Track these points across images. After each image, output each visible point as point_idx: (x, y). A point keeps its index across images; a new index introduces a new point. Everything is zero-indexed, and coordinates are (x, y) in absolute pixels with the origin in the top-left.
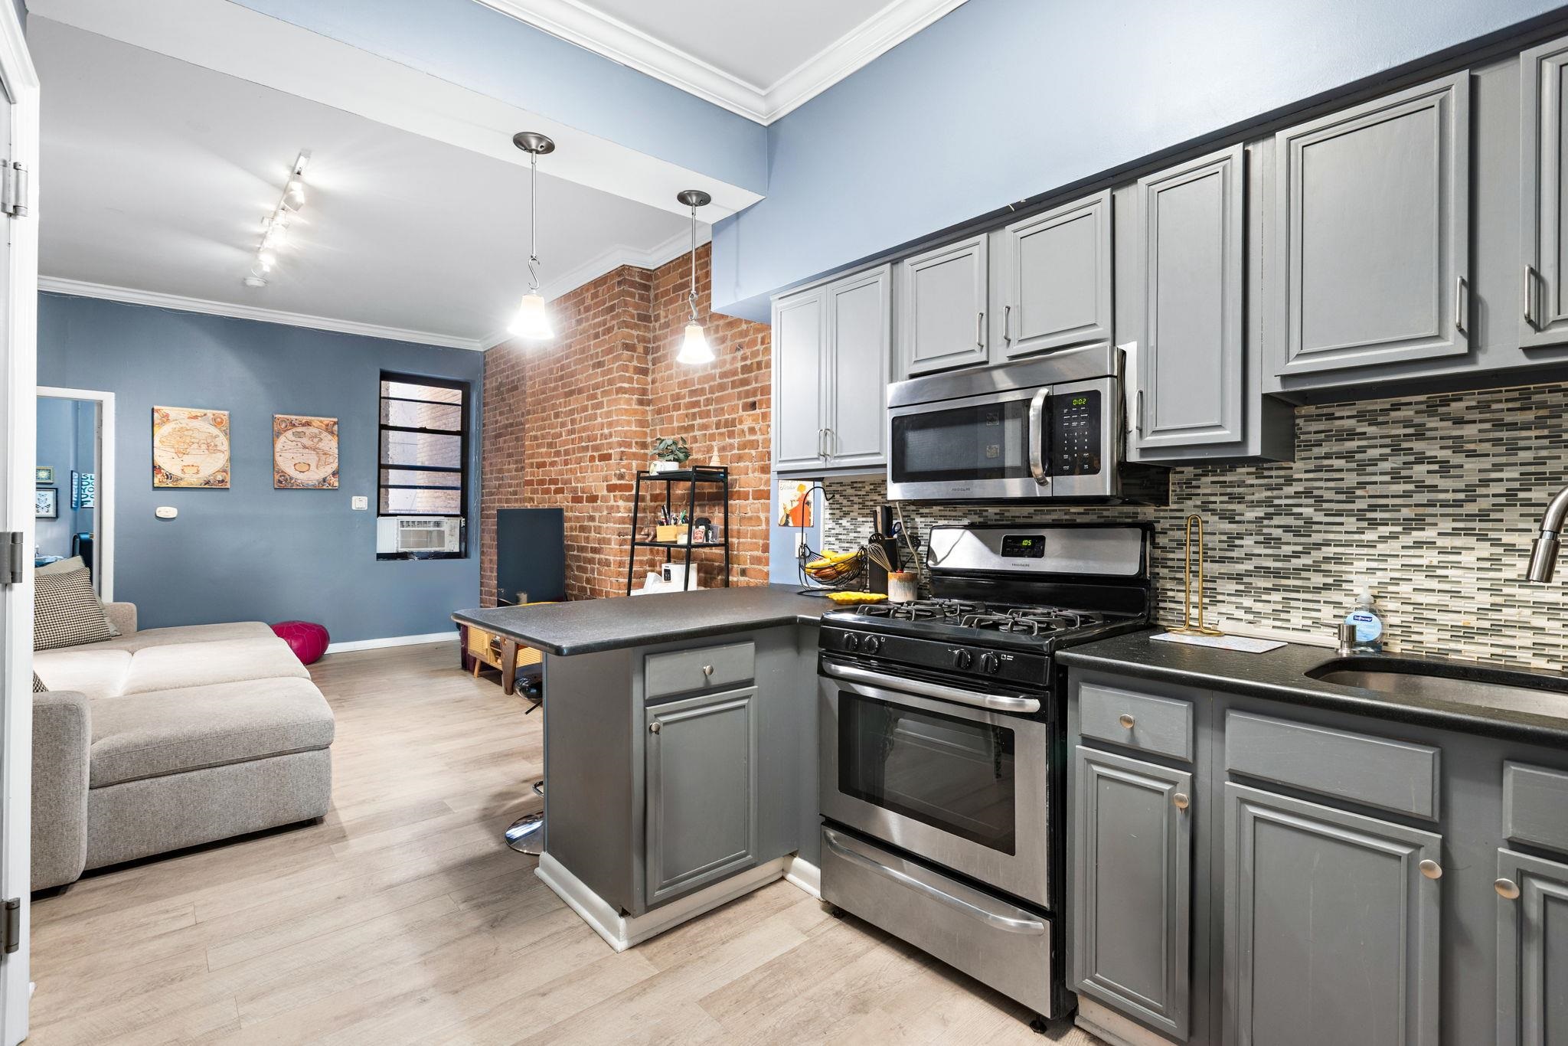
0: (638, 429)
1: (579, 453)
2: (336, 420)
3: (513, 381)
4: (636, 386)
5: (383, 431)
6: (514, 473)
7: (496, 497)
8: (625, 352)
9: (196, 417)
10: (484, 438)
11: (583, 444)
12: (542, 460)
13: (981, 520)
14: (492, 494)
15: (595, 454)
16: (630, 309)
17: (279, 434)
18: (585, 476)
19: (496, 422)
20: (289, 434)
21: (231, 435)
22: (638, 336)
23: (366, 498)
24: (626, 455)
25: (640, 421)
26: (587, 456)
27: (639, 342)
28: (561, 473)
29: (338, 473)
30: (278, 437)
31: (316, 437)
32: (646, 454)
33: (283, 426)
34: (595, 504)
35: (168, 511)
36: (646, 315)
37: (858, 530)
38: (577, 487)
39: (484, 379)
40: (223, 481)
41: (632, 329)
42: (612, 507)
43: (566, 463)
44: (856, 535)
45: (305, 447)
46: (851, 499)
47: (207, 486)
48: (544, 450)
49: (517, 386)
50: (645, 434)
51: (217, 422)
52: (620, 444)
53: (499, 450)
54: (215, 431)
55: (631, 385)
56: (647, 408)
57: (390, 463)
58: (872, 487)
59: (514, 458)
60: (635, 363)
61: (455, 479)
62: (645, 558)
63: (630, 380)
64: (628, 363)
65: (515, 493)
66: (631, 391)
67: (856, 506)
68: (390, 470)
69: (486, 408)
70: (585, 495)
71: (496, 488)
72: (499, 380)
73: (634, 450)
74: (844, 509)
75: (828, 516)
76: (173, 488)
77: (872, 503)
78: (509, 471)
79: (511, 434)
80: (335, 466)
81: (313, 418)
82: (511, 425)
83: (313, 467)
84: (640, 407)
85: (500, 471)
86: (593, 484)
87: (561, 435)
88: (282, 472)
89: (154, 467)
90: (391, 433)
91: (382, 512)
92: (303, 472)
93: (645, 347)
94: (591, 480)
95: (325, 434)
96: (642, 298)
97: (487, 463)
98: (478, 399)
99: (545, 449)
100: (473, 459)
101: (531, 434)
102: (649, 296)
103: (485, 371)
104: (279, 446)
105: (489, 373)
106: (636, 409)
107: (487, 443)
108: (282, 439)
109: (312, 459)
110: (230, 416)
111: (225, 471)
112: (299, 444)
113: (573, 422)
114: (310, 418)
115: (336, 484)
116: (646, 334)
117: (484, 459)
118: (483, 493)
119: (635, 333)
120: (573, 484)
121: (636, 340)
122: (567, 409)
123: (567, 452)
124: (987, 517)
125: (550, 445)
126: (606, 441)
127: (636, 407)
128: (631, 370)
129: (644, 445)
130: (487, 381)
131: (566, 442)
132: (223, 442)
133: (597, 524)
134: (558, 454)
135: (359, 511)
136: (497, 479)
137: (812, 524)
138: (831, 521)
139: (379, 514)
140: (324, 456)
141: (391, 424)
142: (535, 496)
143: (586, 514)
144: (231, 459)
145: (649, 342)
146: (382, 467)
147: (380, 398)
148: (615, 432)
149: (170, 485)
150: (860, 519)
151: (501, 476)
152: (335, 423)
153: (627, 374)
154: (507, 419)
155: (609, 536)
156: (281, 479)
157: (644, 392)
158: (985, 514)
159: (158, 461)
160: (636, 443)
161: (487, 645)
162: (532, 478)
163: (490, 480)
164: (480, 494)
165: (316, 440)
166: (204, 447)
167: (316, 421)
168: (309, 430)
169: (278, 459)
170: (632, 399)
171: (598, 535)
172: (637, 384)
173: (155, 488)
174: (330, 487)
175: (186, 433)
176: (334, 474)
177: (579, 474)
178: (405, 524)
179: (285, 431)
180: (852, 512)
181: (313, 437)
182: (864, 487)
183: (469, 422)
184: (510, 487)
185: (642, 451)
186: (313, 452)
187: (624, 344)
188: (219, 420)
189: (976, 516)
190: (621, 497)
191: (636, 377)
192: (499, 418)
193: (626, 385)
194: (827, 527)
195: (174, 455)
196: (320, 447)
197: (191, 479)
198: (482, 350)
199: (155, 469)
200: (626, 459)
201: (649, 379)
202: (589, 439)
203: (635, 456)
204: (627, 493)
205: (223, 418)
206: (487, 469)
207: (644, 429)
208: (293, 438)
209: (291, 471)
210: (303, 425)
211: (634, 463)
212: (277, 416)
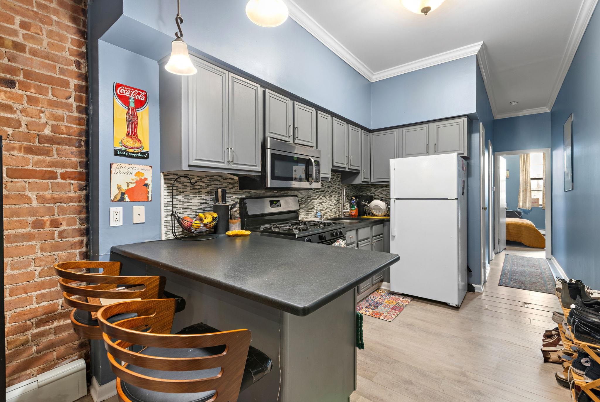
13: (249, 195)
37: (190, 201)
44: (189, 204)
46: (185, 184)
58: (199, 178)
67: (189, 189)
74: (179, 190)
75: (167, 194)
77: (199, 187)
124: (251, 194)
137: (150, 199)
138: (169, 197)
150: (191, 196)
158: (250, 193)
180: (186, 191)
182: (194, 178)
189: (248, 194)
194: (166, 200)
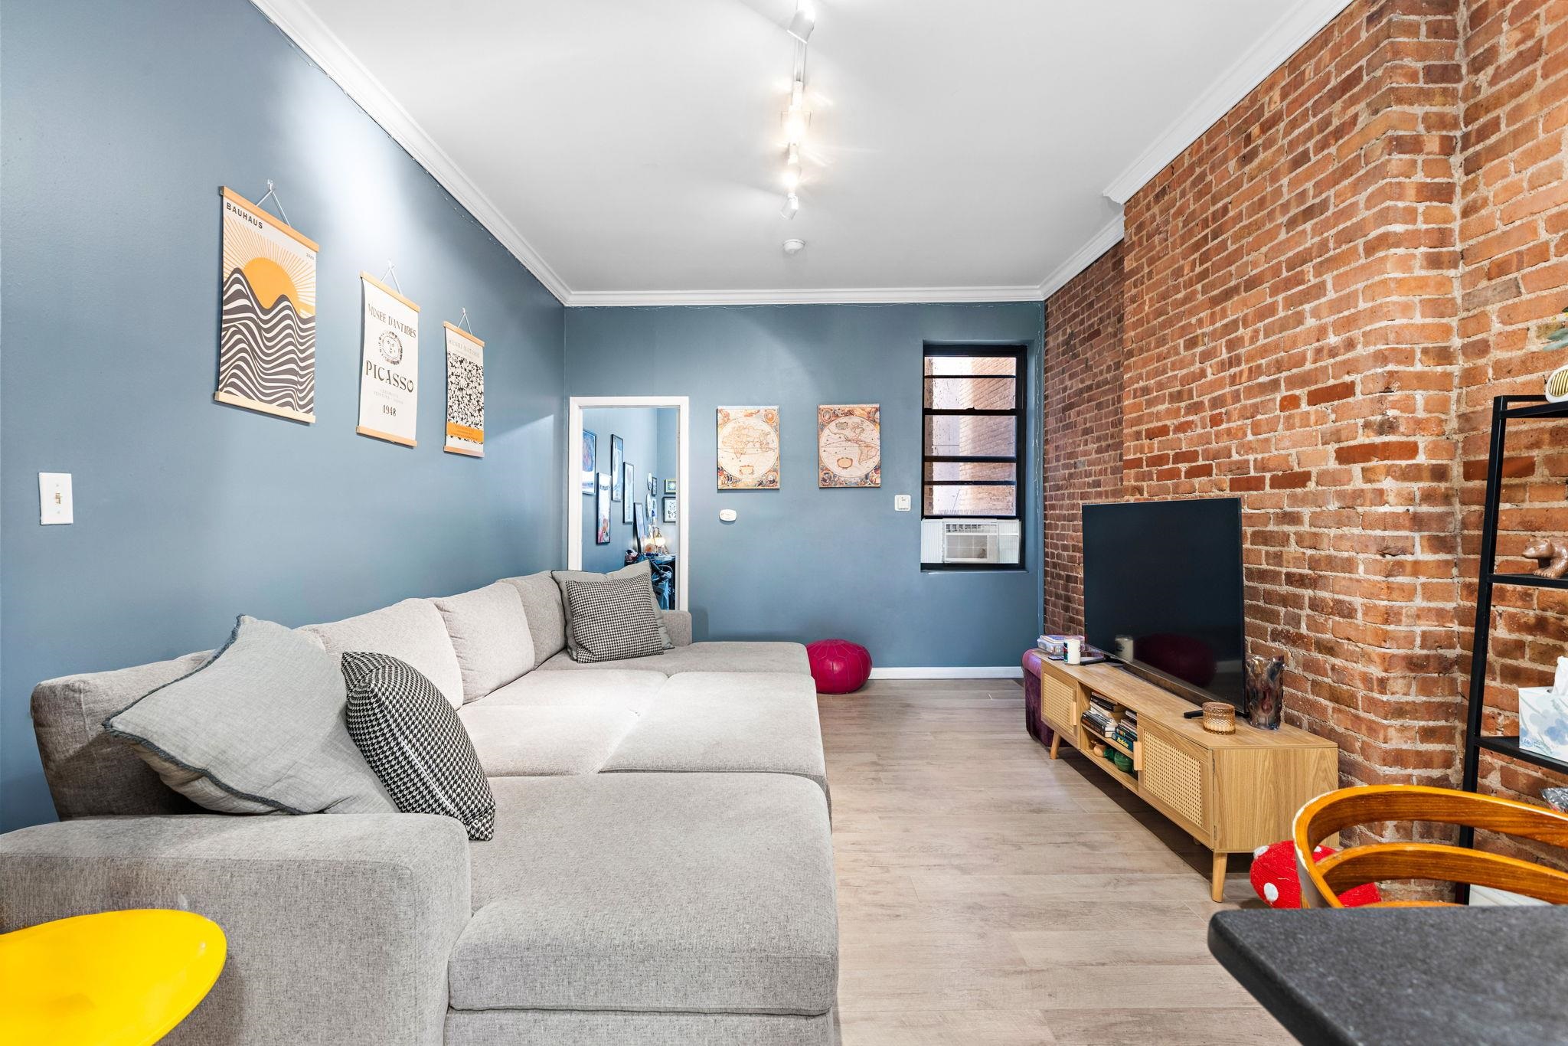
0: (1429, 320)
1: (1247, 398)
2: (877, 406)
3: (1092, 325)
4: (1424, 227)
5: (927, 417)
6: (1094, 456)
7: (1066, 492)
8: (1396, 156)
9: (751, 415)
10: (1046, 415)
11: (1263, 379)
12: (1160, 424)
14: (1058, 488)
15: (1297, 392)
16: (1408, 62)
17: (823, 427)
18: (1267, 440)
19: (1065, 389)
20: (832, 426)
21: (780, 431)
22: (1426, 117)
23: (909, 497)
24: (1400, 379)
25: (1433, 302)
26: (1274, 400)
27: (1428, 129)
28: (1205, 439)
29: (880, 467)
30: (822, 430)
31: (858, 427)
32: (1448, 375)
33: (827, 417)
34: (1299, 490)
35: (729, 515)
36: (1445, 67)
38: (1247, 461)
39: (1046, 337)
40: (774, 481)
41: (1411, 104)
42: (1359, 494)
43: (1215, 421)
45: (848, 440)
47: (760, 487)
48: (1162, 407)
49: (1099, 330)
50: (1447, 331)
51: (768, 419)
52: (1381, 358)
53: (1067, 427)
54: (767, 428)
55: (1410, 227)
56: (1452, 273)
57: (934, 454)
59: (1095, 435)
60: (1420, 177)
61: (1009, 472)
62: (1450, 606)
63: (1410, 215)
64: (1402, 179)
65: (1097, 484)
66: (1411, 239)
68: (934, 463)
69: (1049, 374)
70: (1268, 475)
71: (1065, 479)
72: (1069, 331)
73: (1418, 367)
76: (730, 489)
78: (1086, 453)
79: (1088, 402)
80: (877, 459)
81: (855, 406)
82: (1089, 388)
83: (855, 463)
84: (1434, 272)
85: (1070, 456)
86: (1293, 451)
87: (1203, 374)
88: (827, 469)
89: (718, 469)
90: (936, 418)
91: (926, 513)
92: (846, 468)
93: (1443, 138)
94: (1286, 443)
95: (867, 423)
96: (1435, 30)
97: (1050, 447)
98: (1038, 364)
99: (1166, 405)
100: (1032, 443)
101: (1136, 386)
102: (1453, 23)
103: (1047, 326)
104: (823, 441)
105: (1052, 326)
106: (1422, 278)
107: (1051, 420)
108: (826, 432)
109: (854, 451)
110: (780, 410)
111: (775, 471)
112: (842, 436)
113: (1231, 345)
114: (852, 406)
115: (878, 481)
116: (1447, 109)
117: (1046, 442)
118: (1044, 487)
119: (1418, 110)
120: (1235, 457)
121: (1421, 128)
122: (1218, 325)
123: (1216, 403)
125: (1177, 397)
126: (1332, 361)
127: (1424, 273)
128: (1411, 192)
129: (1444, 356)
130: (1050, 339)
131: (1219, 384)
132: (773, 440)
133: (1306, 528)
134: (1196, 408)
135: (902, 512)
136: (1066, 466)
139: (923, 517)
140: (867, 449)
141: (935, 407)
142: (1145, 484)
143: (1272, 511)
144: (780, 458)
145: (1455, 125)
146: (928, 459)
147: (924, 377)
148: (1365, 334)
149: (731, 487)
151: (1072, 462)
152: (877, 410)
153: (1400, 204)
154: (1082, 381)
155: (1346, 554)
156: (826, 477)
157: (1443, 237)
159: (723, 463)
160: (1425, 351)
161: (1075, 720)
162: (1138, 455)
163: (1056, 469)
164: (1042, 488)
165: (858, 431)
166: (758, 445)
167: (857, 408)
168: (855, 419)
169: (823, 454)
170: (1414, 256)
171: (1309, 552)
172: (1426, 222)
173: (720, 491)
174: (872, 485)
175: (743, 432)
176: (876, 469)
177: (1250, 437)
178: (951, 528)
179: (829, 423)
181: (856, 427)
183: (1026, 397)
184: (1088, 474)
185: (1439, 369)
186: (855, 445)
187: (1391, 139)
188: (770, 416)
190: (1389, 472)
191: (1421, 207)
192: (1068, 383)
193: (1398, 228)
195: (734, 456)
196: (862, 439)
197: (748, 481)
198: (1043, 299)
199: (719, 470)
200: (1400, 388)
201: (1456, 208)
202: (1279, 366)
203: (1422, 381)
204: (1404, 463)
205: (774, 413)
206: (1052, 455)
207: (1444, 320)
208: (836, 431)
209: (835, 469)
210: (846, 415)
211: (1420, 396)
212: (821, 407)
